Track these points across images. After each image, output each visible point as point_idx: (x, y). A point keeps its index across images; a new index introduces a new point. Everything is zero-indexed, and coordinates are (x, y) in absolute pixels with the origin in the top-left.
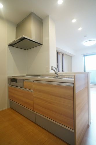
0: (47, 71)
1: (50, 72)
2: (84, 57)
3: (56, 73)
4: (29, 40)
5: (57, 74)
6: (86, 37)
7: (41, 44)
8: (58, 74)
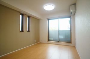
2: (48, 21)
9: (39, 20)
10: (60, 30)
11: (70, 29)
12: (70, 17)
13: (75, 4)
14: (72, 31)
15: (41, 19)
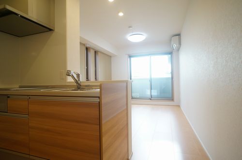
0: (63, 79)
1: (68, 81)
2: (129, 59)
3: (77, 82)
4: (22, 17)
5: (79, 84)
6: (131, 29)
7: (51, 30)
8: (82, 84)
9: (110, 57)
10: (152, 77)
11: (170, 76)
12: (171, 53)
13: (179, 35)
14: (175, 79)
15: (116, 56)
